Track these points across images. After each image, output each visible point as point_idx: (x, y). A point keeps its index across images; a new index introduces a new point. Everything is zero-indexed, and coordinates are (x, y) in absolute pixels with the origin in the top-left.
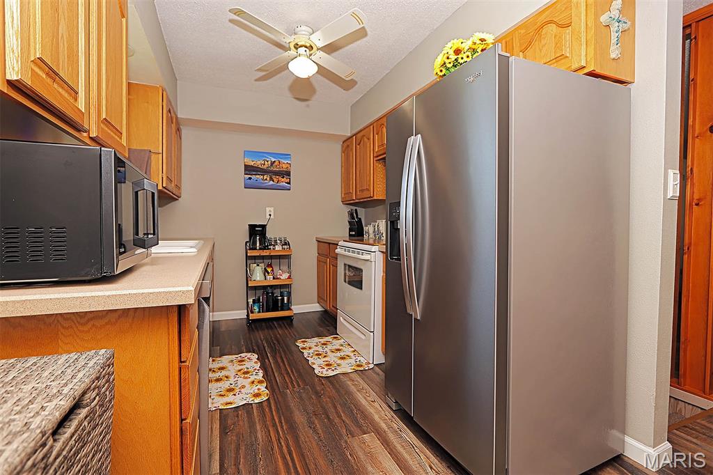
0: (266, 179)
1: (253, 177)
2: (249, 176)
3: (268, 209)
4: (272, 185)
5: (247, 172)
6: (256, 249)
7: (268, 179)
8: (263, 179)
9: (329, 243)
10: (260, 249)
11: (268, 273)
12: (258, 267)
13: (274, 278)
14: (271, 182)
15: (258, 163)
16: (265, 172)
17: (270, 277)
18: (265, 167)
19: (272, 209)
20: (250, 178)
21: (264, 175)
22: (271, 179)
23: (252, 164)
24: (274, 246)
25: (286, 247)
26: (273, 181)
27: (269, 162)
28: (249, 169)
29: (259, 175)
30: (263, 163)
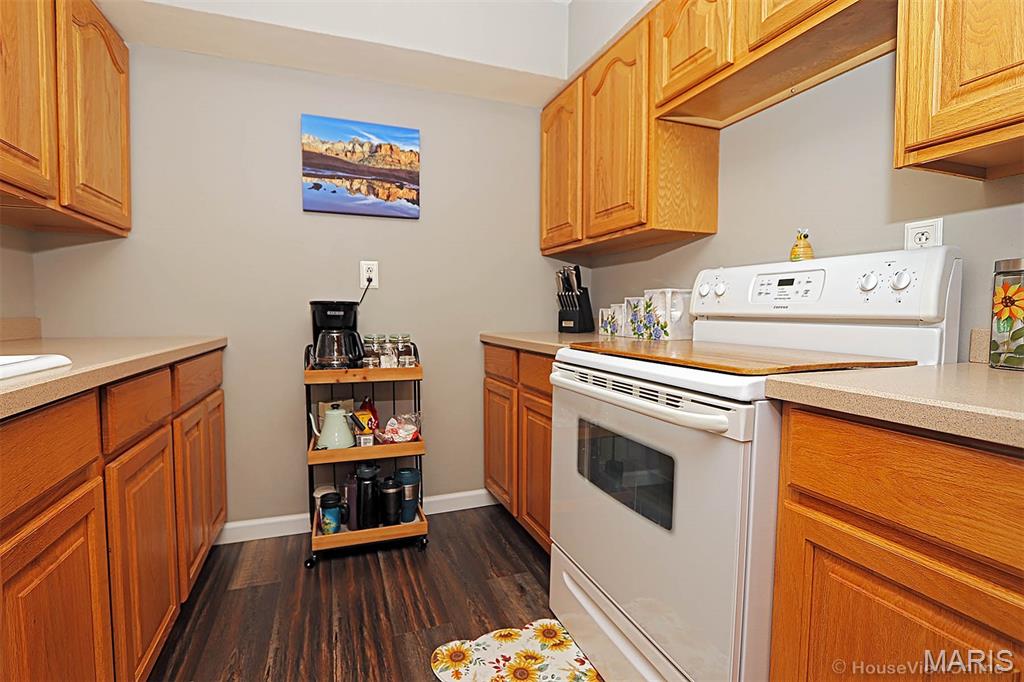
0: (359, 190)
1: (326, 183)
2: (316, 180)
3: (364, 264)
4: (374, 204)
5: (309, 170)
6: (331, 366)
7: (364, 189)
8: (350, 190)
9: (518, 351)
10: (342, 365)
11: (362, 428)
12: (336, 412)
13: (376, 442)
14: (372, 198)
15: (337, 147)
16: (354, 172)
17: (367, 440)
18: (355, 159)
19: (374, 265)
20: (317, 187)
21: (352, 179)
22: (372, 190)
23: (321, 149)
24: (378, 356)
25: (406, 359)
26: (377, 195)
27: (366, 148)
28: (314, 163)
29: (339, 178)
30: (350, 148)
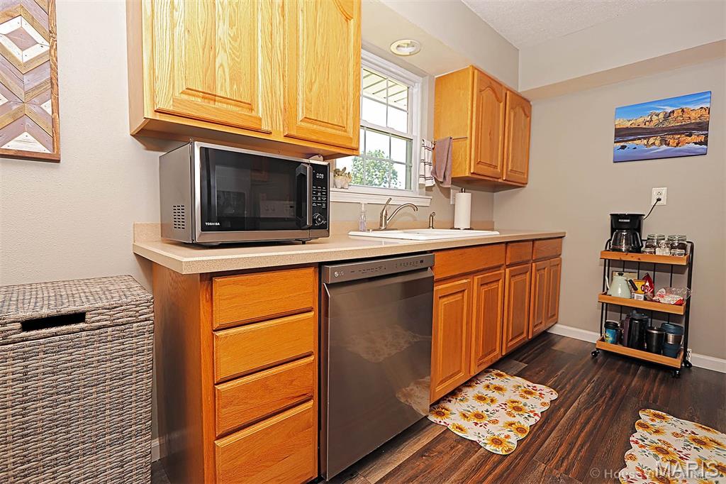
0: (654, 144)
1: (629, 144)
2: (622, 144)
3: (655, 191)
4: (665, 151)
5: (618, 139)
6: (620, 250)
7: (657, 142)
8: (647, 145)
10: (628, 251)
11: (636, 289)
12: (620, 277)
13: (645, 299)
14: (664, 147)
15: (639, 121)
16: (650, 133)
17: (639, 297)
18: (652, 125)
19: (664, 190)
20: (623, 147)
21: (649, 138)
22: (664, 142)
23: (628, 125)
24: (655, 247)
25: (678, 251)
26: (668, 145)
27: (661, 116)
28: (621, 134)
29: (639, 139)
30: (648, 119)
